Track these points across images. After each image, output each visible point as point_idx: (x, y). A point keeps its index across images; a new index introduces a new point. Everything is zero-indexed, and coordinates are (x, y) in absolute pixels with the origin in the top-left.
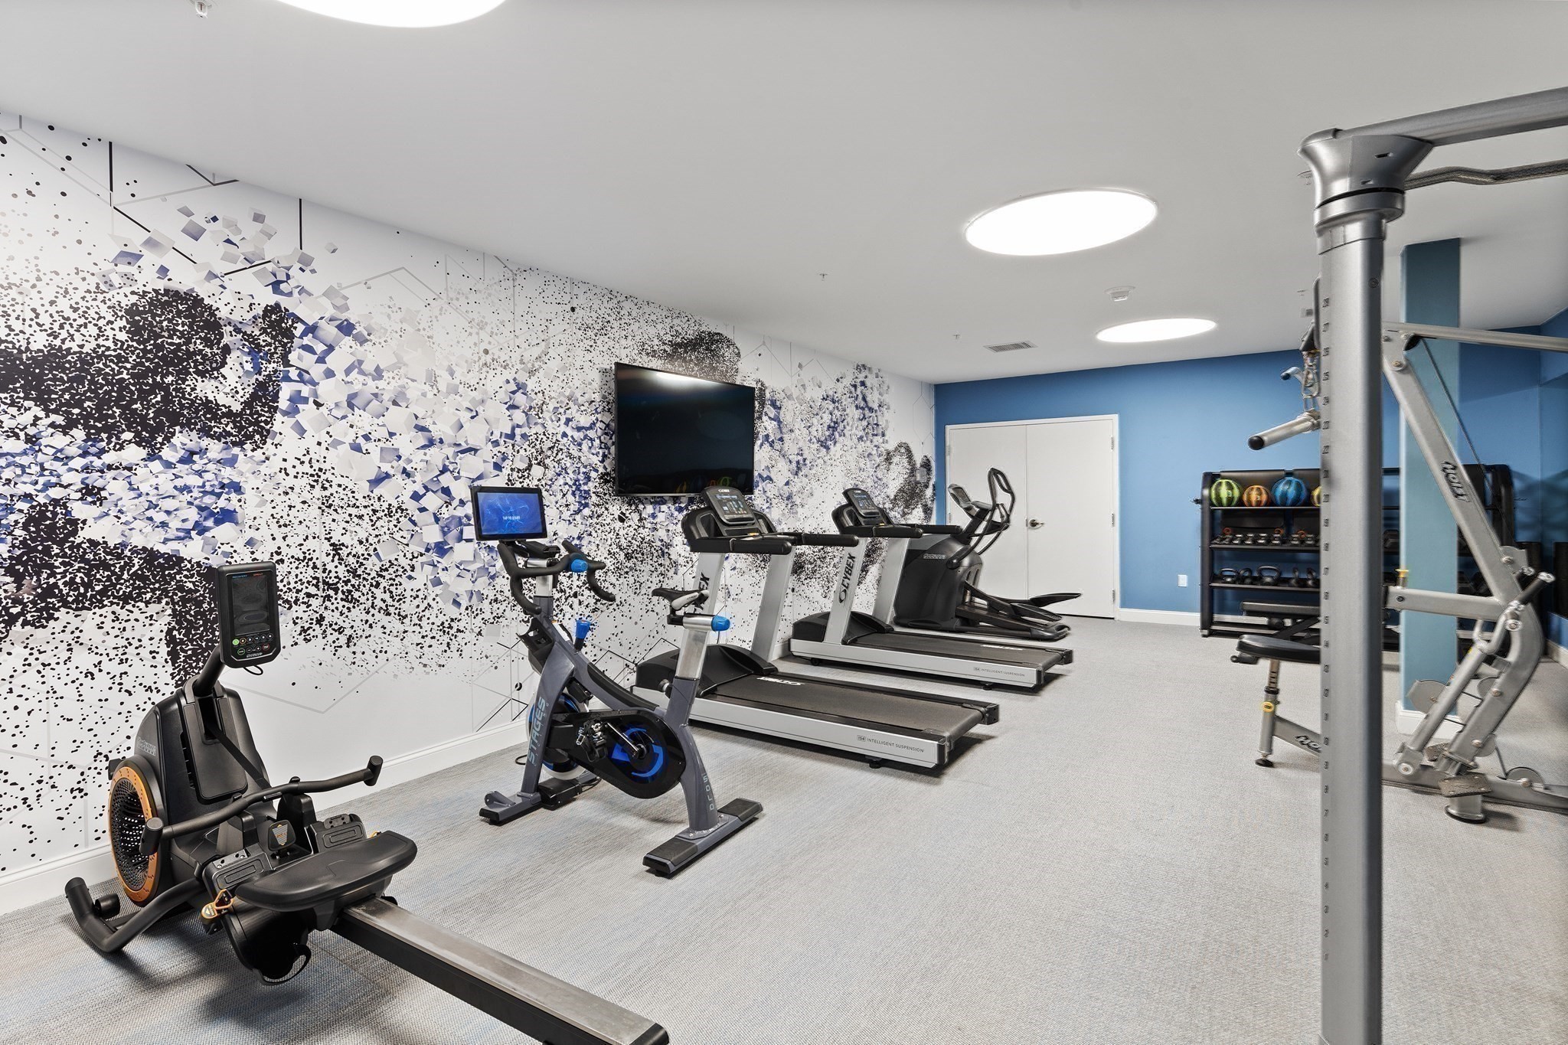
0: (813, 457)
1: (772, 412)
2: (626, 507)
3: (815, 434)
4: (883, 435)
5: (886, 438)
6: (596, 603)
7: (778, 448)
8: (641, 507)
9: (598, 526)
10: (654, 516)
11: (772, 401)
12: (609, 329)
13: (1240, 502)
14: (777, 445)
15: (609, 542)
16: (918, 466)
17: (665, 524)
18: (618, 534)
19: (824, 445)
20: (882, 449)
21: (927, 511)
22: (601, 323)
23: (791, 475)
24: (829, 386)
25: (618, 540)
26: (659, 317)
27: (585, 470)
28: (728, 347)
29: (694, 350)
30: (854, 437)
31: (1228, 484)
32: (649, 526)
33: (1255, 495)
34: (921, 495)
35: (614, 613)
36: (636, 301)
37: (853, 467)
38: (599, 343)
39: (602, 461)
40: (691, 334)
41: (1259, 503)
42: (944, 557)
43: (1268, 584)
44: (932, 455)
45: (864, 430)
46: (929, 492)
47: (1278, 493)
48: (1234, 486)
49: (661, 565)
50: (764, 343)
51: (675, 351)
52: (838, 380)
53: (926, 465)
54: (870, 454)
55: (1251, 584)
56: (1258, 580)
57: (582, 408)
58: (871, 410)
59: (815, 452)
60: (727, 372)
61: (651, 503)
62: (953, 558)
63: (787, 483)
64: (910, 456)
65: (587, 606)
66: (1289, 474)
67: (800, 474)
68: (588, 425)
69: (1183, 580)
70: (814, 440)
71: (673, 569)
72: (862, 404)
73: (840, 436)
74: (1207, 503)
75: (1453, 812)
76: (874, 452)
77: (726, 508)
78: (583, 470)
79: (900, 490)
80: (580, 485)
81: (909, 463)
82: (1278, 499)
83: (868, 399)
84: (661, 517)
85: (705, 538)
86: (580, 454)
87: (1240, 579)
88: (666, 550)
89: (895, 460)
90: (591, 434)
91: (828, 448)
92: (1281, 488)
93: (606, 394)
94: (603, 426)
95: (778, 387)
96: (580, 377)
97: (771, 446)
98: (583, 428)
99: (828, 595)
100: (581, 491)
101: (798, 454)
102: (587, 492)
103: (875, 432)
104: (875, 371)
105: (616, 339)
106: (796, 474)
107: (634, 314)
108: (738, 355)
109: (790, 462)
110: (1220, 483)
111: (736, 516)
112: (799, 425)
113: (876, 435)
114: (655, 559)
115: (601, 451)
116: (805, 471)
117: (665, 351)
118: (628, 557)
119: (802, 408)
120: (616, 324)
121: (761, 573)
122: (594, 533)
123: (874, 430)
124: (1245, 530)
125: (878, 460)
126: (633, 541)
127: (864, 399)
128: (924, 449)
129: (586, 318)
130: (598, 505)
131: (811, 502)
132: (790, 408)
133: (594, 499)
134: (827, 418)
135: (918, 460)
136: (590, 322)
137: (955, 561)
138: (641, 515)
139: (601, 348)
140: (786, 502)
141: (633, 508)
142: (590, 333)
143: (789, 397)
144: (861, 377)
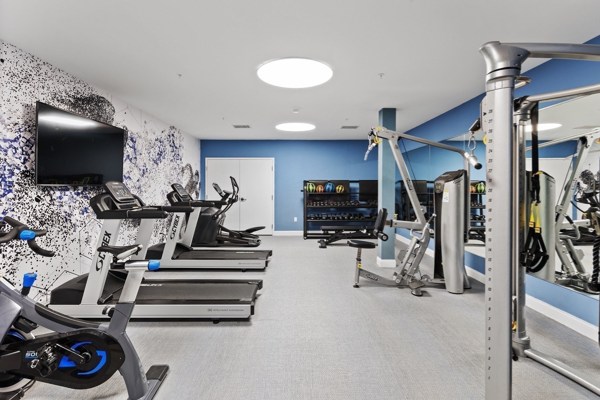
0: (151, 168)
1: (131, 144)
2: (41, 192)
3: (152, 156)
4: (181, 160)
5: (182, 161)
6: (17, 255)
7: (134, 162)
8: (52, 192)
9: (19, 205)
10: (60, 198)
11: (131, 138)
12: (31, 79)
13: (316, 191)
14: (133, 161)
15: (28, 215)
16: (194, 174)
17: (68, 202)
18: (35, 210)
19: (155, 162)
20: (180, 166)
21: (197, 194)
22: (24, 75)
23: (140, 177)
24: (159, 135)
25: (34, 213)
26: (66, 80)
27: (9, 168)
28: (108, 106)
29: (88, 103)
30: (169, 160)
31: (312, 184)
32: (58, 204)
33: (320, 189)
34: (195, 187)
35: (31, 260)
36: (51, 67)
37: (168, 174)
38: (23, 87)
39: (24, 163)
40: (87, 94)
41: (321, 191)
42: (211, 214)
43: (324, 219)
44: (199, 170)
45: (173, 157)
46: (198, 186)
47: (327, 188)
48: (314, 185)
49: (65, 227)
50: (128, 108)
51: (76, 102)
52: (162, 132)
53: (197, 174)
54: (175, 168)
55: (319, 220)
56: (321, 218)
57: (8, 127)
58: (176, 148)
59: (152, 166)
60: (107, 119)
61: (59, 190)
62: (215, 215)
63: (138, 181)
64: (191, 170)
65: (10, 258)
66: (329, 182)
67: (145, 176)
68: (13, 139)
69: (296, 219)
70: (151, 159)
71: (73, 229)
72: (173, 145)
73: (163, 159)
74: (305, 192)
75: (414, 293)
76: (177, 167)
77: (118, 193)
78: (7, 168)
79: (187, 185)
80: (5, 178)
81: (191, 173)
82: (327, 190)
83: (175, 143)
84: (65, 199)
85: (107, 211)
86: (6, 157)
87: (315, 218)
88: (68, 218)
89: (186, 171)
90: (16, 145)
91: (157, 164)
92: (328, 186)
93: (28, 120)
94: (25, 141)
95: (135, 131)
96: (7, 106)
97: (130, 161)
98: (9, 140)
99: (157, 235)
100: (6, 182)
101: (144, 166)
102: (12, 183)
103: (178, 158)
104: (178, 130)
105: (36, 87)
106: (143, 176)
107: (49, 74)
108: (114, 111)
109: (140, 170)
110: (309, 185)
111: (124, 198)
112: (144, 151)
113: (178, 160)
114: (61, 224)
115: (23, 157)
116: (147, 174)
117: (70, 101)
118: (42, 223)
119: (146, 143)
120: (36, 78)
121: (124, 226)
122: (16, 210)
123: (177, 157)
124: (316, 201)
125: (179, 171)
126: (46, 214)
127: (173, 142)
128: (196, 167)
129: (12, 69)
130: (20, 192)
131: (150, 190)
132: (140, 142)
133: (17, 187)
134: (157, 149)
135: (194, 172)
136: (16, 72)
137: (216, 216)
138: (51, 197)
139: (24, 90)
140: (137, 190)
141: (46, 193)
142: (15, 79)
143: (140, 137)
144: (172, 132)
